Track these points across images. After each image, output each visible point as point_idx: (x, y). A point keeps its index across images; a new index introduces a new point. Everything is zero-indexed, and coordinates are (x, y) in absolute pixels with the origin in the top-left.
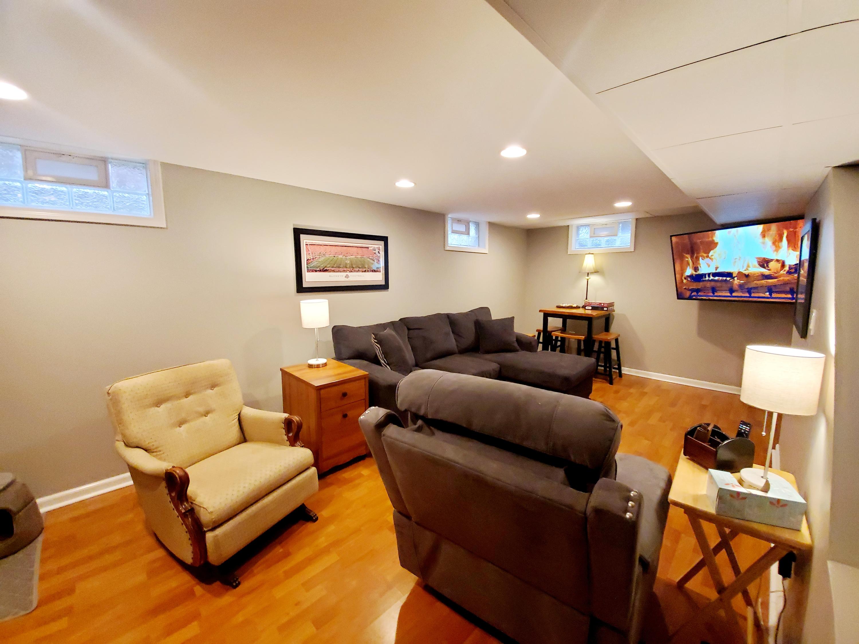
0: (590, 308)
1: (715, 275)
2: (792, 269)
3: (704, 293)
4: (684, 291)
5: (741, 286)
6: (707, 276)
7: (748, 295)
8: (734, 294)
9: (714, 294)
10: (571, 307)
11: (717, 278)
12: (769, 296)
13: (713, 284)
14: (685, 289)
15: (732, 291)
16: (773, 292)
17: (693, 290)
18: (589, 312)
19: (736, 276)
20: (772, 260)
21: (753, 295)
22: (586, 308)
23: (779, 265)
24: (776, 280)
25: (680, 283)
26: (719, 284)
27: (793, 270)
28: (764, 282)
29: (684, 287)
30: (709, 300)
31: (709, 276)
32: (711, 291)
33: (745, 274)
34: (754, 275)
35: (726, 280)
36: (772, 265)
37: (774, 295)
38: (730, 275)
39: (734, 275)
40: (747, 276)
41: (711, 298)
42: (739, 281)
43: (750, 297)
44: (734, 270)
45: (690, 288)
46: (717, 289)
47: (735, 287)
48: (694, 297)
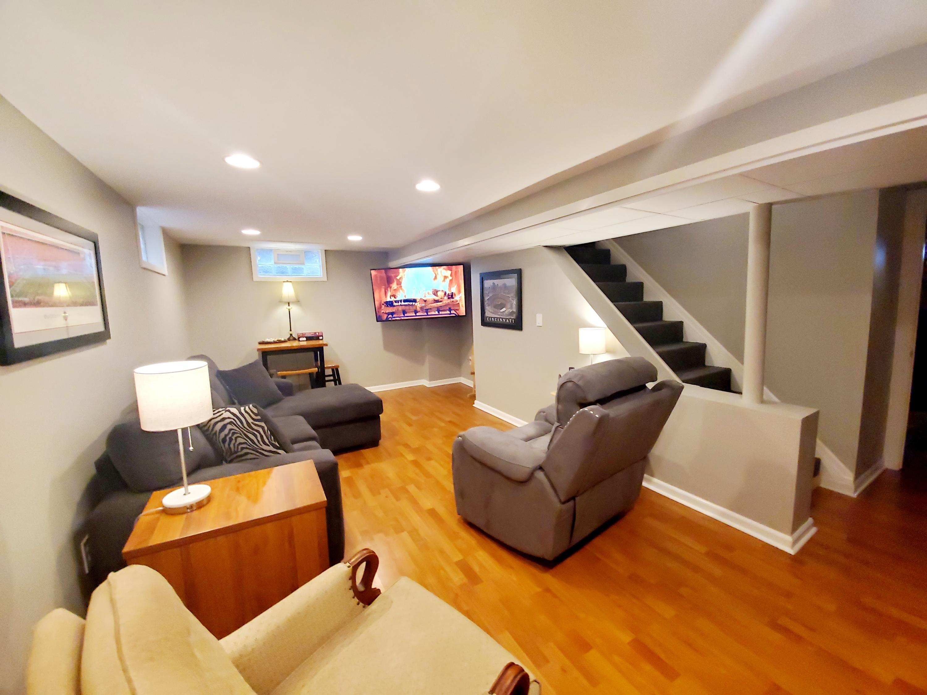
0: (305, 339)
1: (405, 301)
2: (450, 295)
3: (398, 314)
4: (382, 315)
5: (422, 308)
6: (400, 302)
7: (426, 314)
8: (417, 314)
9: (404, 315)
10: (280, 342)
11: (406, 303)
12: (438, 314)
13: (404, 307)
14: (383, 312)
15: (416, 312)
16: (440, 311)
17: (389, 314)
18: (305, 343)
19: (419, 302)
20: (439, 291)
21: (429, 314)
22: (301, 339)
23: (443, 294)
24: (441, 303)
25: (378, 309)
26: (407, 307)
27: (450, 297)
28: (435, 305)
29: (382, 312)
30: (401, 320)
31: (401, 302)
32: (402, 314)
33: (424, 300)
34: (429, 300)
35: (412, 305)
36: (439, 293)
37: (440, 313)
38: (415, 301)
39: (417, 301)
40: (425, 301)
41: (402, 318)
42: (420, 304)
43: (428, 315)
44: (418, 298)
45: (387, 312)
46: (406, 311)
47: (418, 309)
48: (390, 319)
